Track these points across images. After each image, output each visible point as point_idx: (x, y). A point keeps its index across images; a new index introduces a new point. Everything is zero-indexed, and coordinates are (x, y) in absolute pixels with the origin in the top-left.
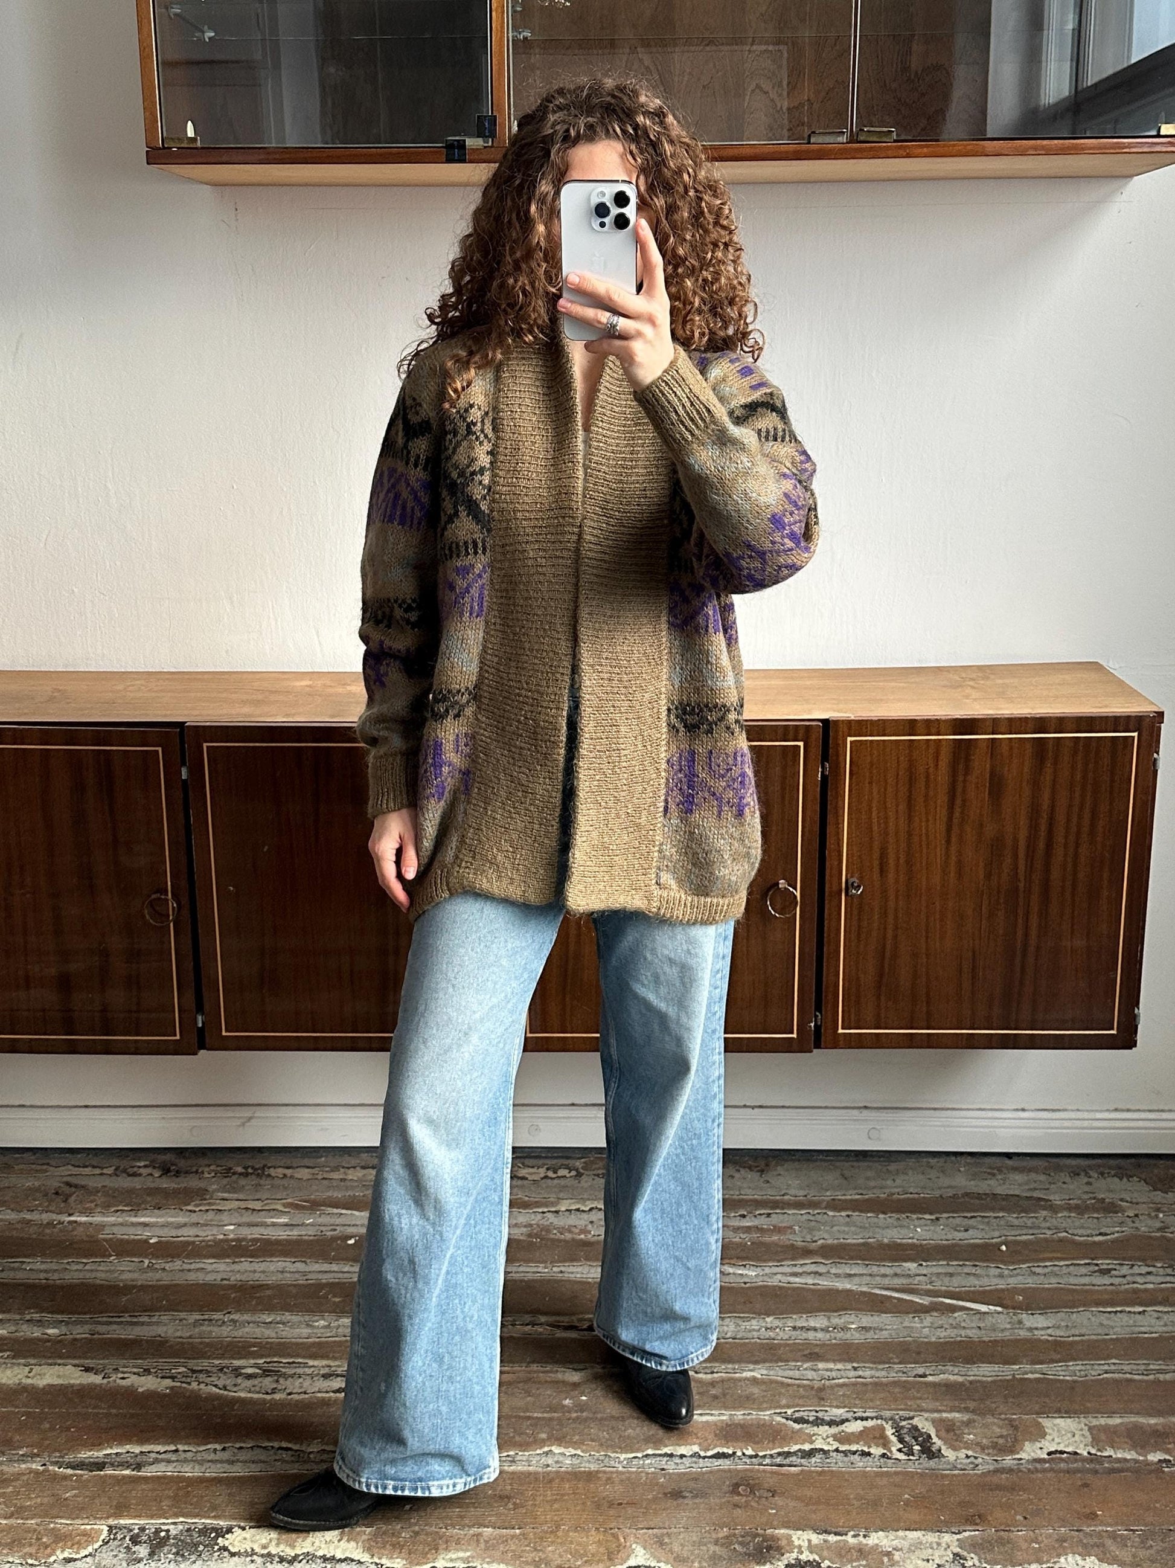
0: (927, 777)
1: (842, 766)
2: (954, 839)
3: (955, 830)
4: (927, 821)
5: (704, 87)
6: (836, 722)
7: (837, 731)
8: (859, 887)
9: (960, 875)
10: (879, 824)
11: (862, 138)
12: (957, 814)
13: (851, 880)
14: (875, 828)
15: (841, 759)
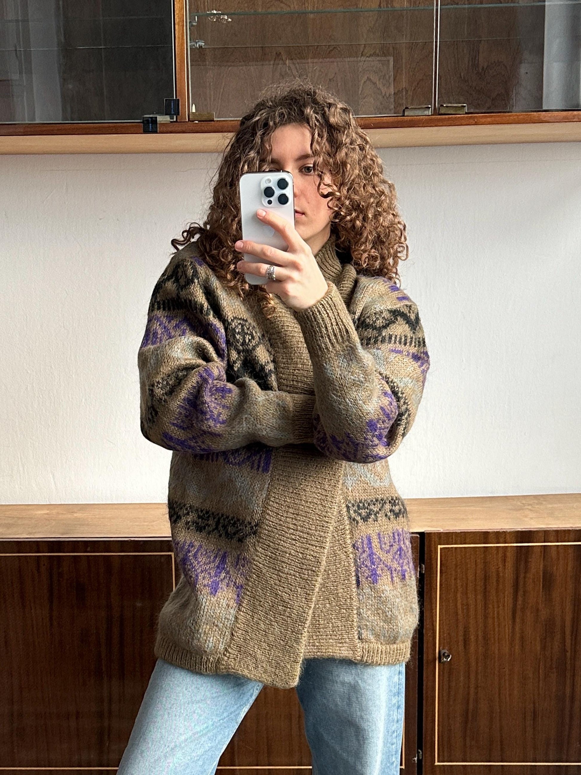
0: (498, 575)
1: (435, 567)
2: (518, 620)
3: (519, 614)
4: (499, 607)
5: (330, 80)
6: (430, 534)
7: (430, 541)
8: (449, 656)
9: (522, 646)
10: (463, 609)
11: (442, 111)
12: (520, 602)
13: (443, 652)
14: (460, 612)
15: (433, 562)
